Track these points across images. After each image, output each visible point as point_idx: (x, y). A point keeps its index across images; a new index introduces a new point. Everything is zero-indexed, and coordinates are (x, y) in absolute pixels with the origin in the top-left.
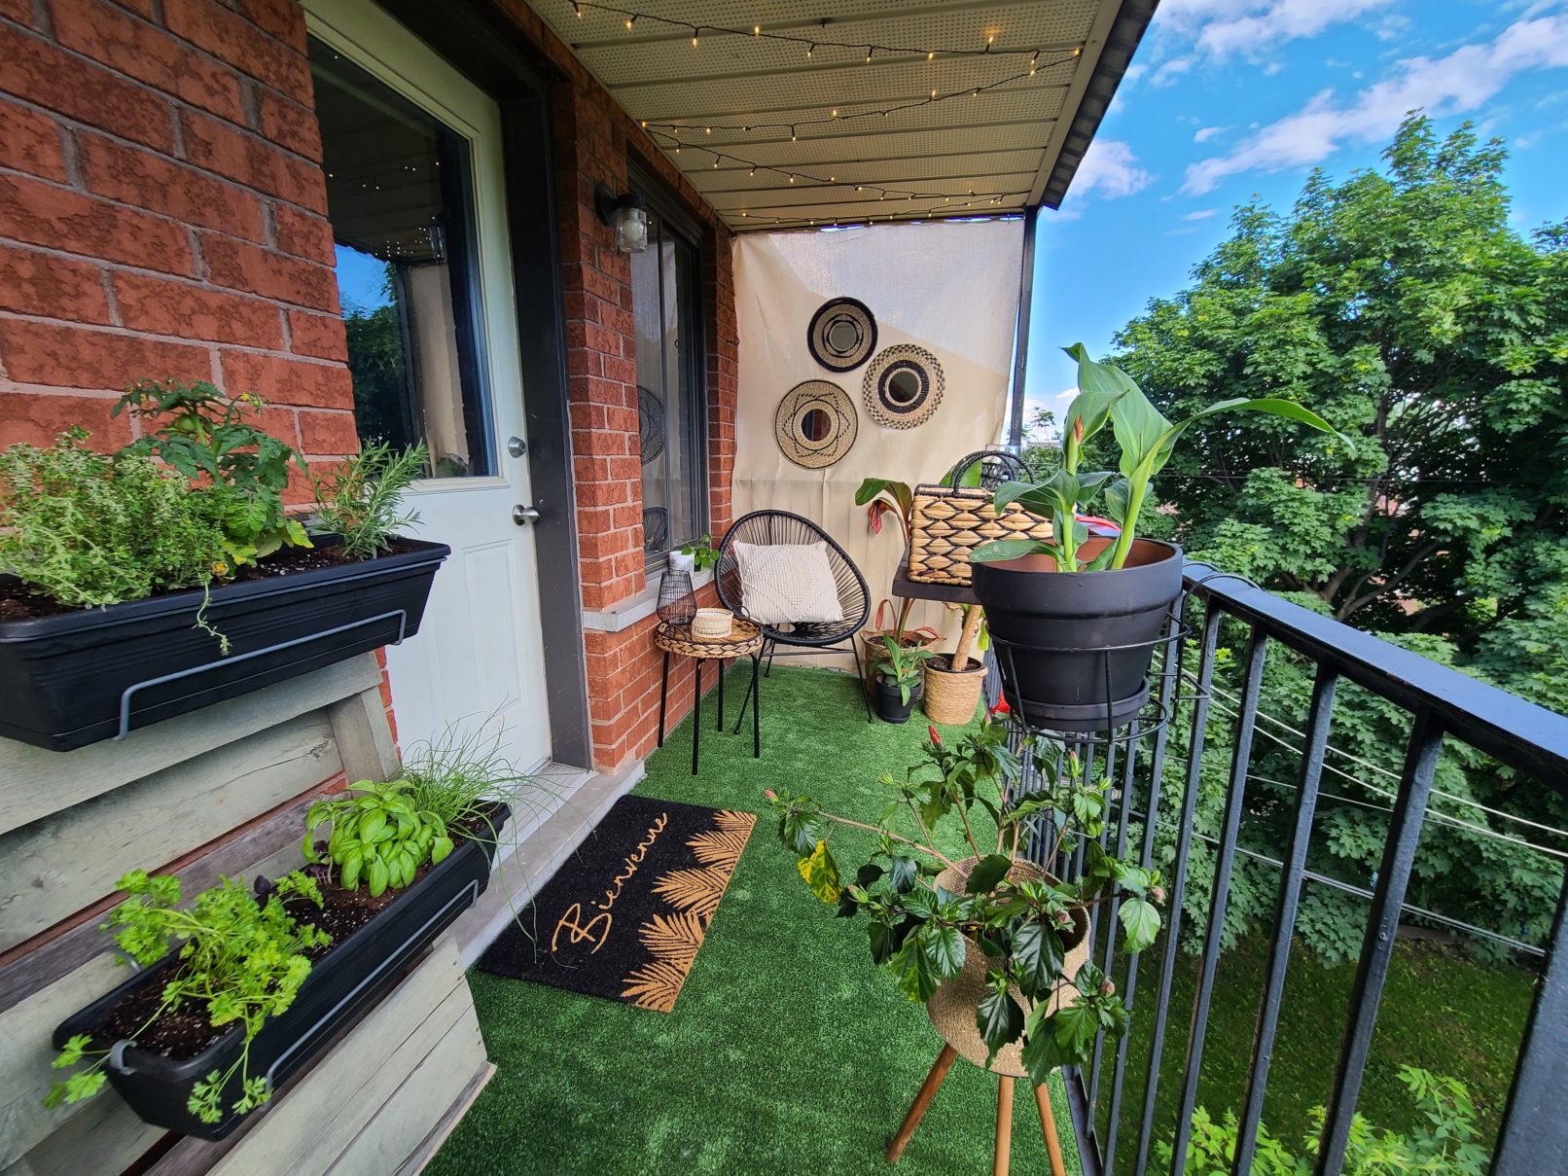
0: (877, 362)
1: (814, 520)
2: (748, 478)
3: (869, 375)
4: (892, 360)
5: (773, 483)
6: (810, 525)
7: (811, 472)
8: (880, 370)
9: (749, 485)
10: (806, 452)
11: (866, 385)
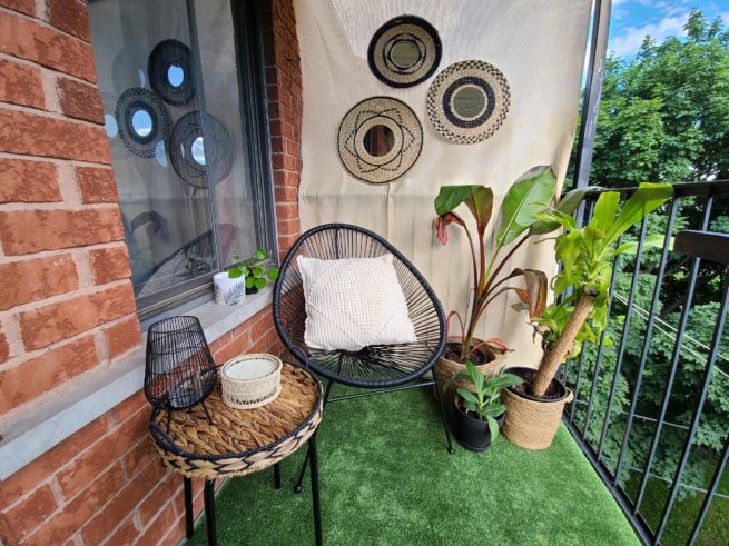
0: (441, 78)
1: (379, 233)
2: (313, 193)
3: (432, 92)
4: (457, 76)
5: (338, 198)
6: (375, 238)
7: (374, 187)
8: (444, 86)
9: (315, 200)
10: (370, 167)
11: (430, 101)
